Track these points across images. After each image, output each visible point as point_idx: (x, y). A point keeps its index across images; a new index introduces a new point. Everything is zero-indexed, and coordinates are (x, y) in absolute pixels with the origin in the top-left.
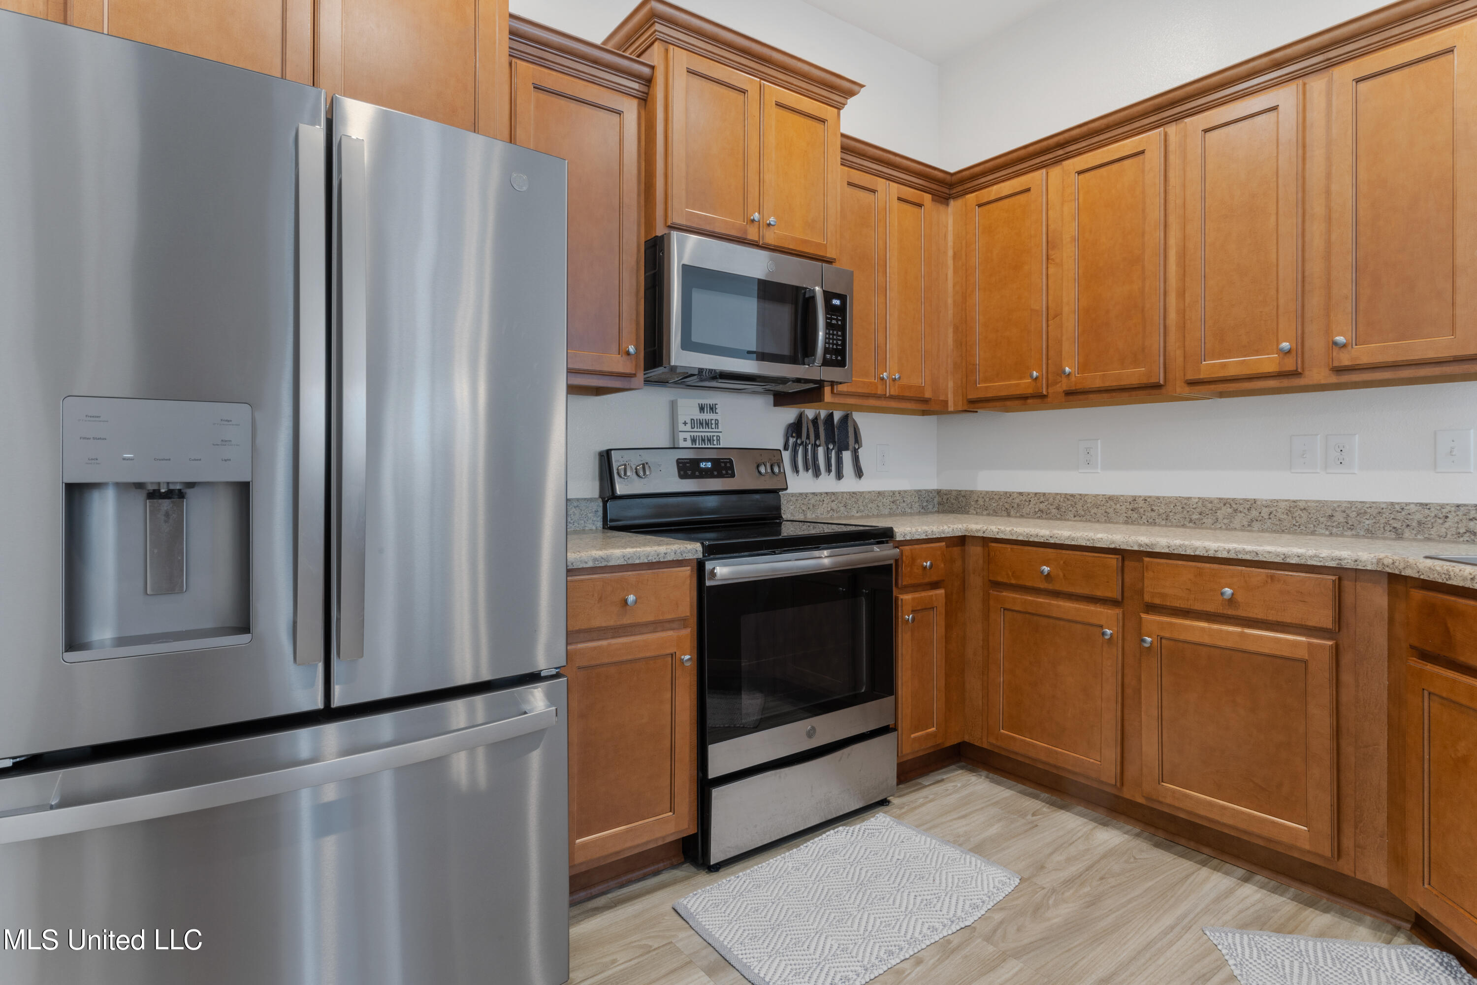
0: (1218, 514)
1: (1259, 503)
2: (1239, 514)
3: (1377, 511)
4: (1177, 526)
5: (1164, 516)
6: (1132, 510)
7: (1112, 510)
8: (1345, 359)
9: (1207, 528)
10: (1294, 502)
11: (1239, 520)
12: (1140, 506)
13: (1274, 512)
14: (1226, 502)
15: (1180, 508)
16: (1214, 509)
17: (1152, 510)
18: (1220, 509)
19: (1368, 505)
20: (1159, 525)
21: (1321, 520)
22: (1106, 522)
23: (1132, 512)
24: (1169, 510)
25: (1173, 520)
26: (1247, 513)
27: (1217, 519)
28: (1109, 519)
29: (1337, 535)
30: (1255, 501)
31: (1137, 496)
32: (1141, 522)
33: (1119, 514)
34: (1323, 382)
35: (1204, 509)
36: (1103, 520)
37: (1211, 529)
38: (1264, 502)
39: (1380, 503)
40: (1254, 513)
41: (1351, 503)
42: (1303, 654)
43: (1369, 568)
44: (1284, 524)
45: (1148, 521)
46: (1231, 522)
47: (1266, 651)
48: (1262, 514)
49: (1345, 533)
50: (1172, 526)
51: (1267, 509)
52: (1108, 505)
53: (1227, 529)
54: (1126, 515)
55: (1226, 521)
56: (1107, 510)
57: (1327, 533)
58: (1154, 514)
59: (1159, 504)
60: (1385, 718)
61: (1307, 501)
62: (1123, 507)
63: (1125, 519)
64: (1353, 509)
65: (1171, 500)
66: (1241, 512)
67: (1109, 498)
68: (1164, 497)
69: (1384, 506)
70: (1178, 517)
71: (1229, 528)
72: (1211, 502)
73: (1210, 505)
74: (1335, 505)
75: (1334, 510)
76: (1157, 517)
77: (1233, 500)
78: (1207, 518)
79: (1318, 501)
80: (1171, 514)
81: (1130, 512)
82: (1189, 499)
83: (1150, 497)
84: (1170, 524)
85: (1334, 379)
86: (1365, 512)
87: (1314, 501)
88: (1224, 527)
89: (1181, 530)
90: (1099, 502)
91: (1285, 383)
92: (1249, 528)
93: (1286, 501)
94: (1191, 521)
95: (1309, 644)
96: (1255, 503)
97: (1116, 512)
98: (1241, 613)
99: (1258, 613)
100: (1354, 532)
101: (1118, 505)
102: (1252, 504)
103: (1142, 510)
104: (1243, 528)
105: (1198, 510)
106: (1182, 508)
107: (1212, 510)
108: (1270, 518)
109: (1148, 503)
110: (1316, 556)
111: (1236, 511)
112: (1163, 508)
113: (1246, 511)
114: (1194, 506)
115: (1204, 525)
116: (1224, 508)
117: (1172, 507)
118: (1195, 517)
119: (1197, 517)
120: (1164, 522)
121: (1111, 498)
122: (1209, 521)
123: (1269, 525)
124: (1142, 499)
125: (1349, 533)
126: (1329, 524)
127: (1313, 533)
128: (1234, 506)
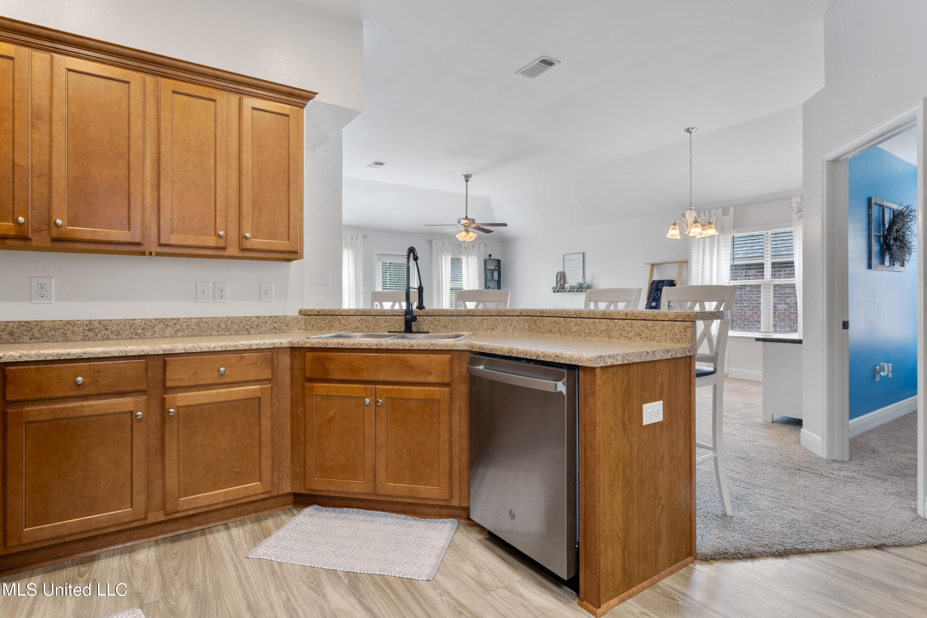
0: (155, 329)
1: (181, 320)
2: (169, 328)
3: (239, 321)
4: (126, 339)
5: (116, 333)
6: (88, 330)
7: (70, 331)
8: (248, 245)
9: (147, 338)
10: (200, 318)
11: (168, 332)
12: (96, 327)
13: (190, 325)
14: (160, 321)
15: (128, 326)
16: (152, 325)
17: (106, 329)
18: (157, 325)
19: (235, 319)
20: (112, 339)
21: (214, 327)
22: (64, 341)
23: (88, 332)
24: (120, 328)
25: (123, 335)
26: (174, 327)
27: (155, 332)
28: (66, 339)
29: (222, 335)
30: (178, 319)
31: (92, 320)
32: (97, 338)
33: (76, 334)
34: (236, 255)
35: (146, 326)
36: (61, 340)
37: (151, 338)
38: (184, 320)
39: (240, 317)
40: (178, 326)
41: (228, 318)
42: (258, 394)
43: (286, 346)
44: (195, 331)
45: (102, 338)
46: (164, 333)
47: (241, 397)
48: (183, 327)
49: (226, 334)
50: (122, 339)
51: (186, 324)
52: (66, 328)
53: (161, 337)
54: (83, 334)
55: (160, 333)
56: (65, 332)
57: (217, 334)
58: (108, 332)
59: (111, 325)
60: (289, 414)
61: (207, 318)
62: (81, 329)
63: (83, 337)
64: (229, 321)
65: (122, 321)
66: (170, 326)
67: (67, 322)
68: (115, 320)
69: (242, 318)
70: (126, 332)
71: (163, 337)
72: (151, 321)
73: (150, 324)
74: (221, 319)
75: (220, 322)
76: (110, 334)
77: (165, 319)
78: (148, 332)
79: (212, 318)
80: (121, 331)
81: (87, 332)
82: (134, 320)
83: (103, 320)
84: (121, 338)
85: (241, 254)
86: (235, 322)
87: (210, 318)
88: (159, 336)
89: (130, 340)
90: (57, 326)
91: (218, 253)
92: (175, 336)
93: (196, 318)
94: (136, 334)
95: (262, 388)
96: (178, 320)
97: (73, 332)
98: (228, 380)
99: (237, 378)
100: (229, 333)
101: (76, 328)
102: (177, 321)
103: (97, 330)
104: (172, 336)
105: (142, 327)
106: (130, 326)
107: (151, 326)
108: (187, 329)
109: (102, 325)
110: (264, 343)
111: (167, 326)
112: (115, 327)
113: (173, 325)
114: (139, 325)
115: (146, 336)
116: (159, 325)
117: (122, 326)
118: (139, 332)
119: (141, 331)
120: (116, 337)
121: (68, 323)
122: (149, 334)
123: (187, 332)
124: (97, 322)
125: (228, 333)
126: (218, 329)
127: (210, 335)
128: (166, 323)
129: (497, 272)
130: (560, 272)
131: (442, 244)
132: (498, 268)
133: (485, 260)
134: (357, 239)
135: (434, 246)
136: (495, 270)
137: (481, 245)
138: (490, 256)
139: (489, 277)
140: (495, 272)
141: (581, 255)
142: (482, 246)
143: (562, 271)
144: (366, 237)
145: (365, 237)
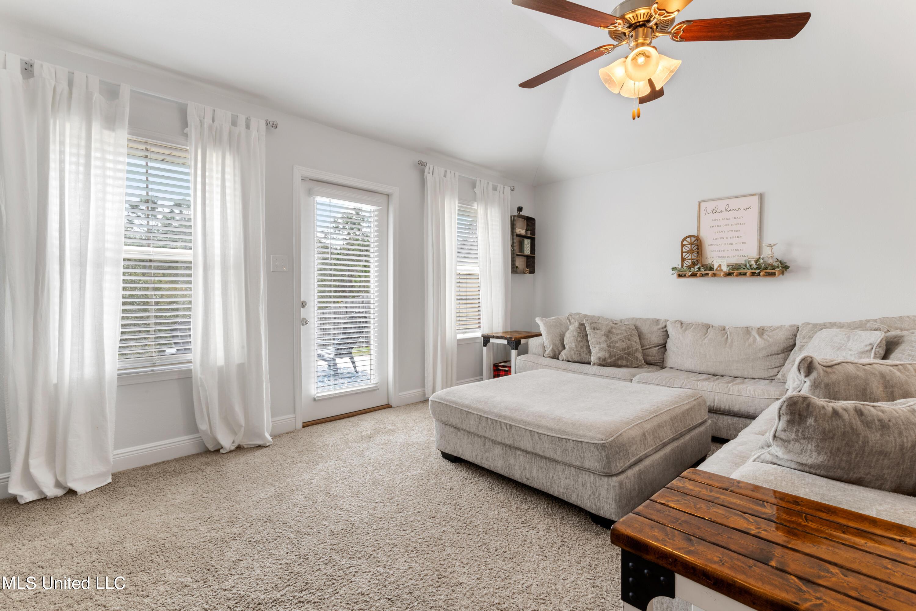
129: (529, 241)
130: (691, 236)
131: (442, 175)
132: (531, 234)
133: (511, 217)
134: (248, 127)
135: (429, 177)
136: (528, 238)
137: (506, 187)
138: (520, 209)
139: (517, 252)
140: (525, 240)
141: (756, 199)
142: (508, 190)
143: (695, 233)
144: (275, 126)
145: (272, 126)
